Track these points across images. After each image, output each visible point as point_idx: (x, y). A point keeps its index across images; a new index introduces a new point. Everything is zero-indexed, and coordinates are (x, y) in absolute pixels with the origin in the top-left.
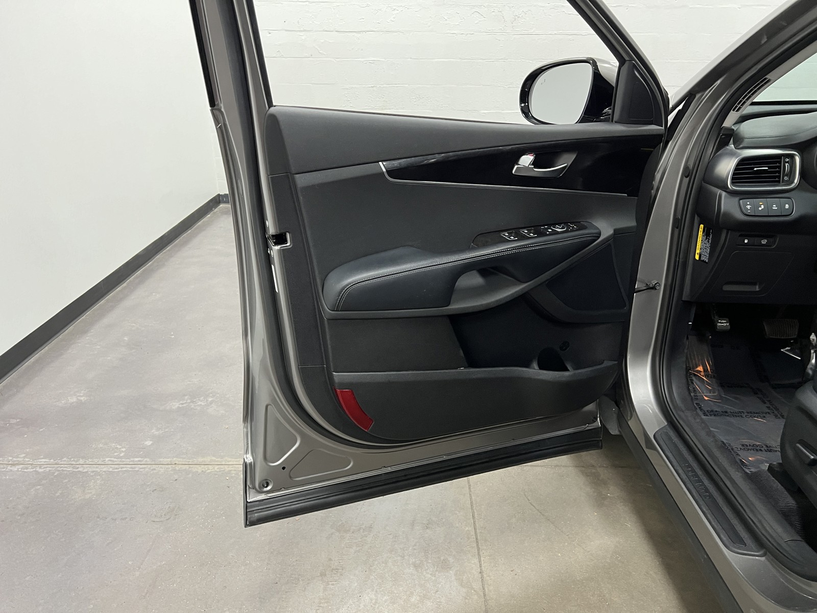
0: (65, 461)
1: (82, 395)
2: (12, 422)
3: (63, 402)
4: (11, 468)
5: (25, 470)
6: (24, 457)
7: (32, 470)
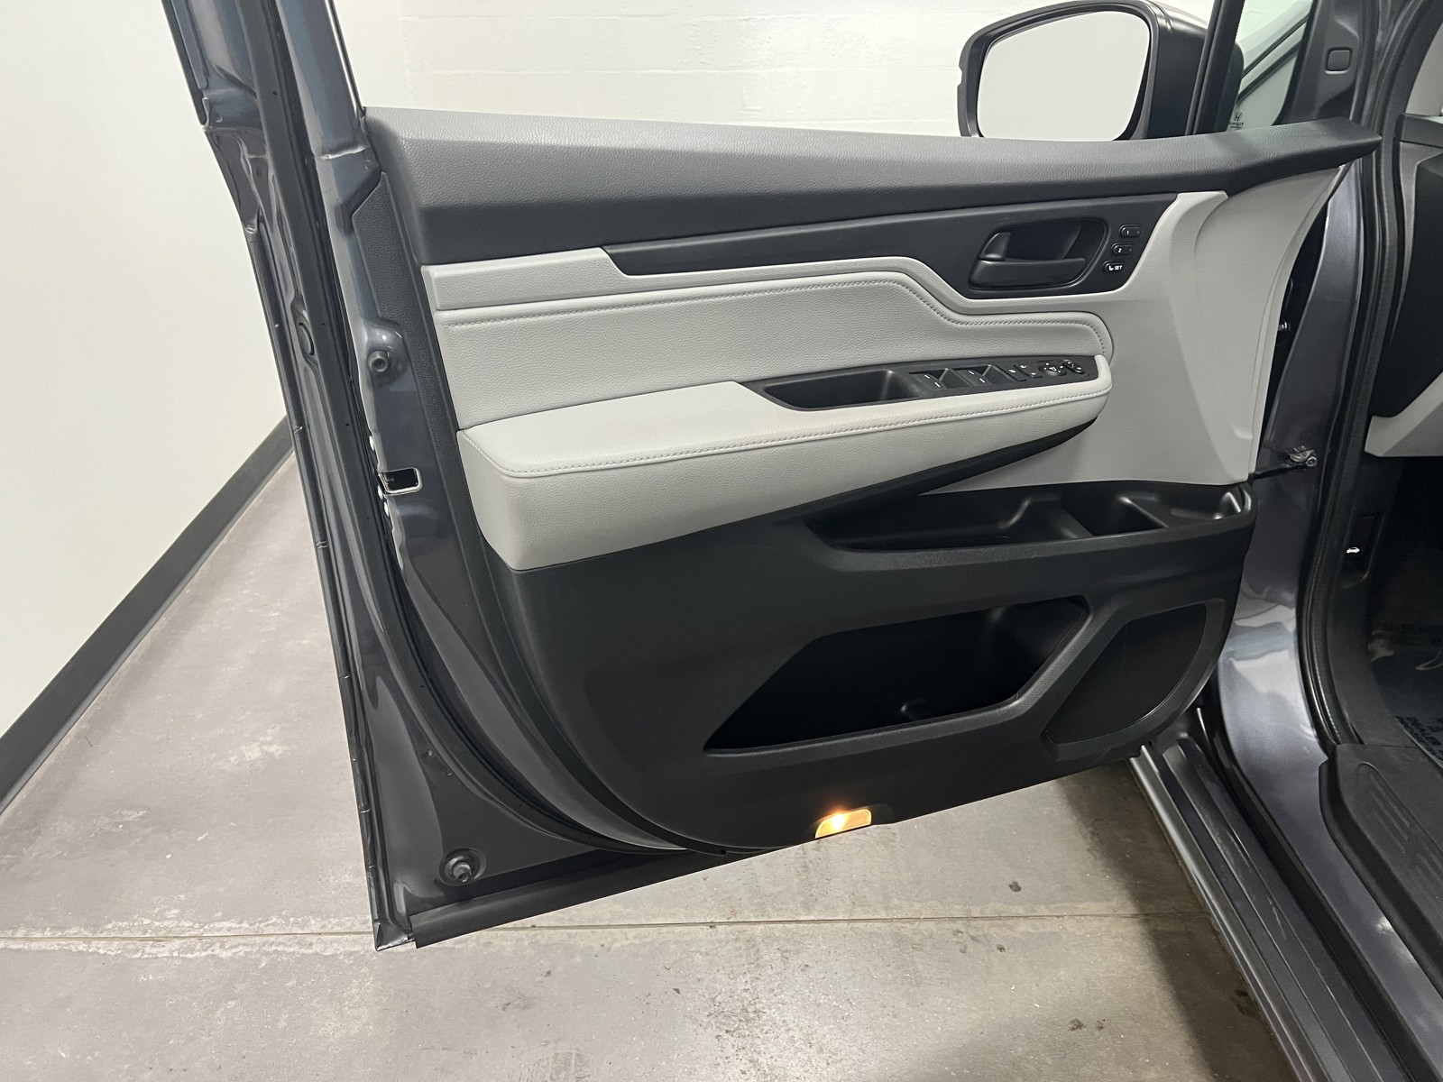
0: (273, 924)
1: (269, 738)
2: (130, 819)
3: (232, 759)
4: (154, 951)
5: (189, 956)
6: (179, 918)
7: (204, 954)
